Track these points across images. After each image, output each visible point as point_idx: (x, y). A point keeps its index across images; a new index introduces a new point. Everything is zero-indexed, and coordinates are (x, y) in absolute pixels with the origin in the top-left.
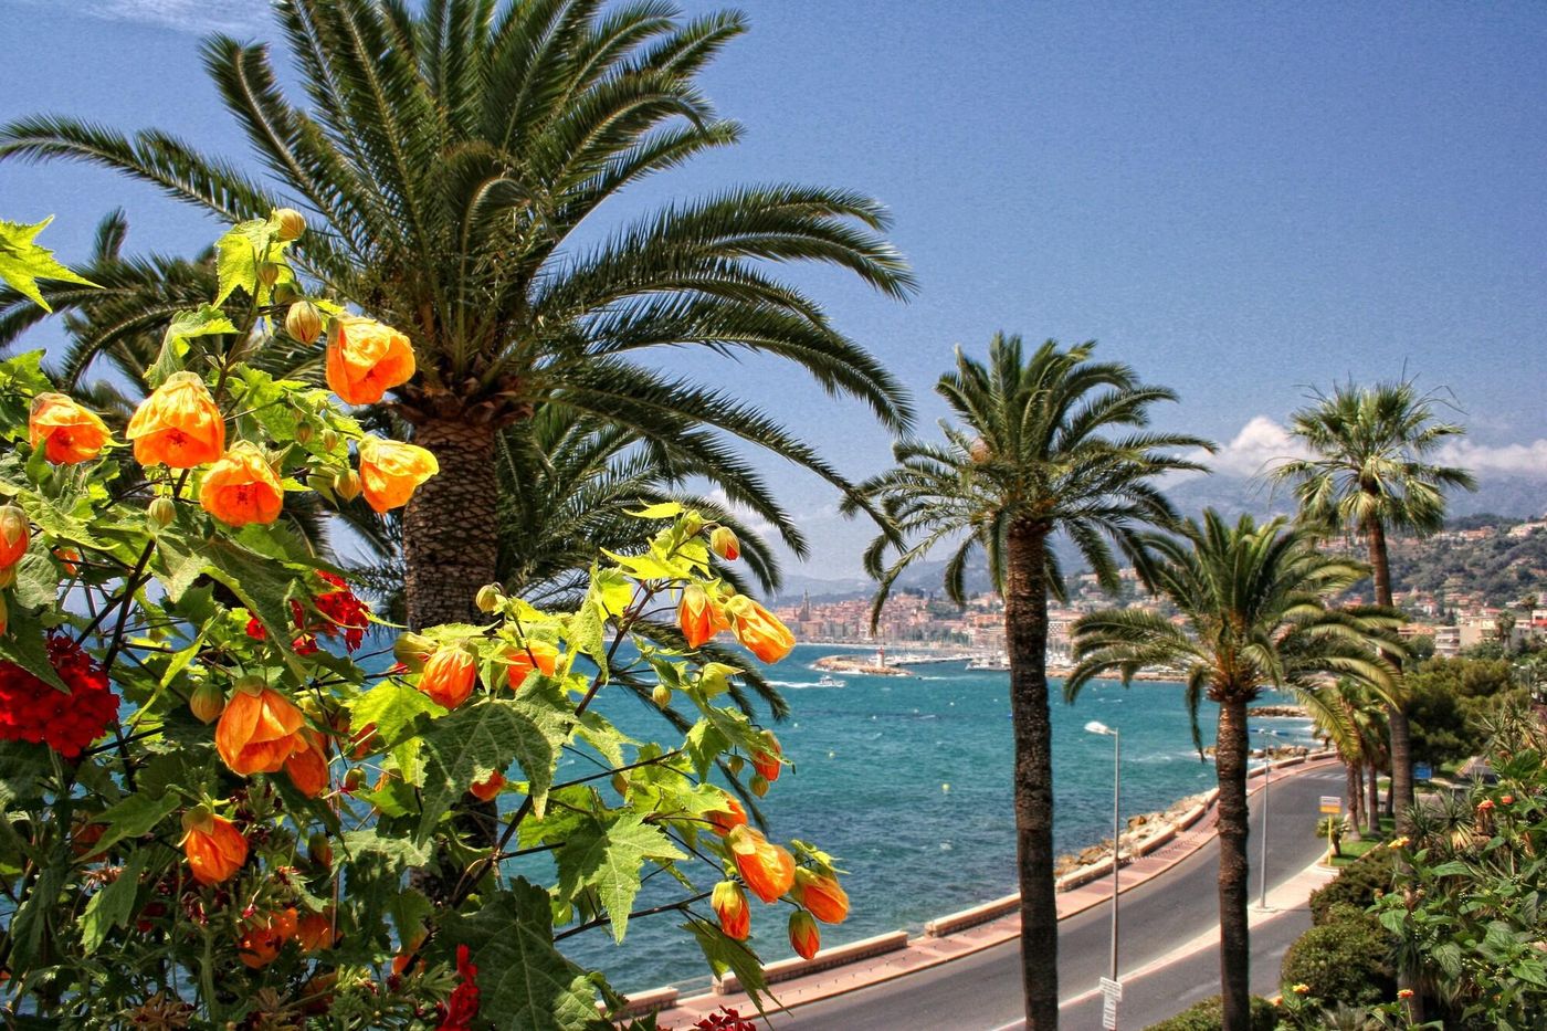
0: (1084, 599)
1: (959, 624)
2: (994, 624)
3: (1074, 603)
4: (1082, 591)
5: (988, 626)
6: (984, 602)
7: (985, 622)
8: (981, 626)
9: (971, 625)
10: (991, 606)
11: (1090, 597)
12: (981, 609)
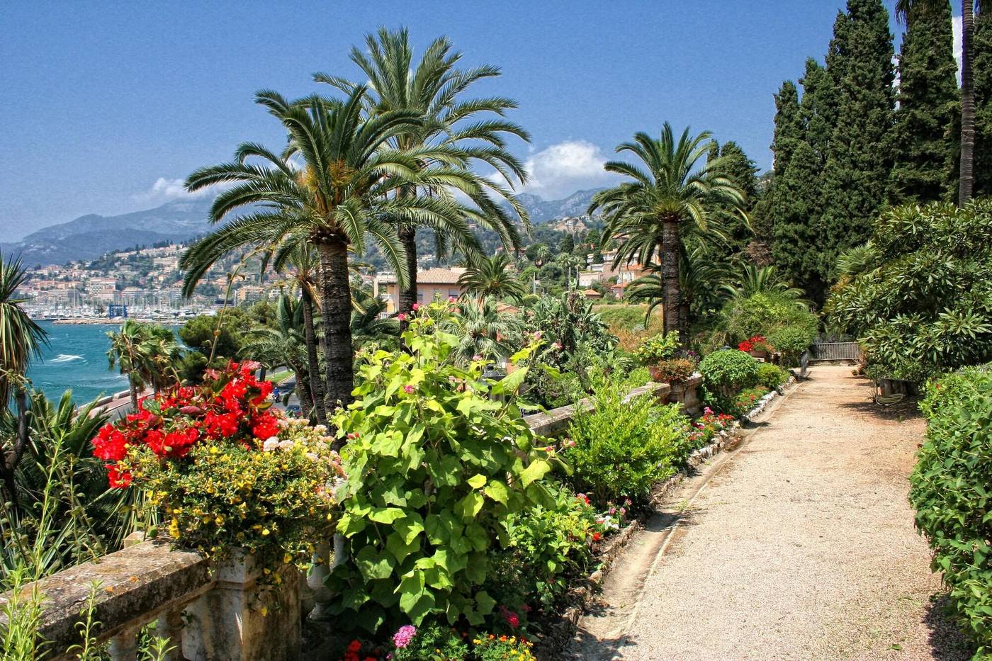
0: (118, 270)
1: (26, 288)
2: (53, 288)
3: (111, 272)
4: (116, 264)
5: (47, 289)
6: (45, 272)
7: (45, 287)
8: (42, 289)
9: (35, 289)
10: (50, 274)
11: (122, 268)
12: (43, 277)
